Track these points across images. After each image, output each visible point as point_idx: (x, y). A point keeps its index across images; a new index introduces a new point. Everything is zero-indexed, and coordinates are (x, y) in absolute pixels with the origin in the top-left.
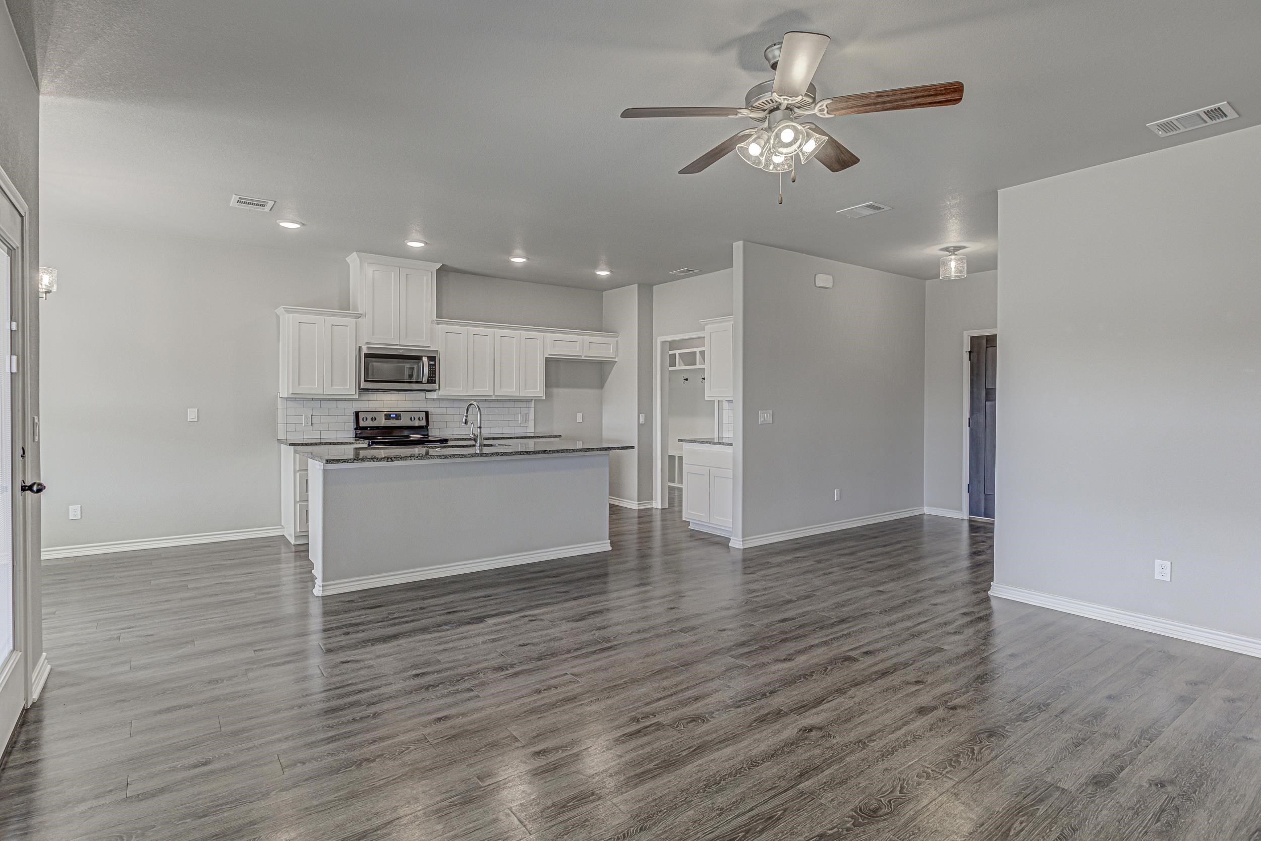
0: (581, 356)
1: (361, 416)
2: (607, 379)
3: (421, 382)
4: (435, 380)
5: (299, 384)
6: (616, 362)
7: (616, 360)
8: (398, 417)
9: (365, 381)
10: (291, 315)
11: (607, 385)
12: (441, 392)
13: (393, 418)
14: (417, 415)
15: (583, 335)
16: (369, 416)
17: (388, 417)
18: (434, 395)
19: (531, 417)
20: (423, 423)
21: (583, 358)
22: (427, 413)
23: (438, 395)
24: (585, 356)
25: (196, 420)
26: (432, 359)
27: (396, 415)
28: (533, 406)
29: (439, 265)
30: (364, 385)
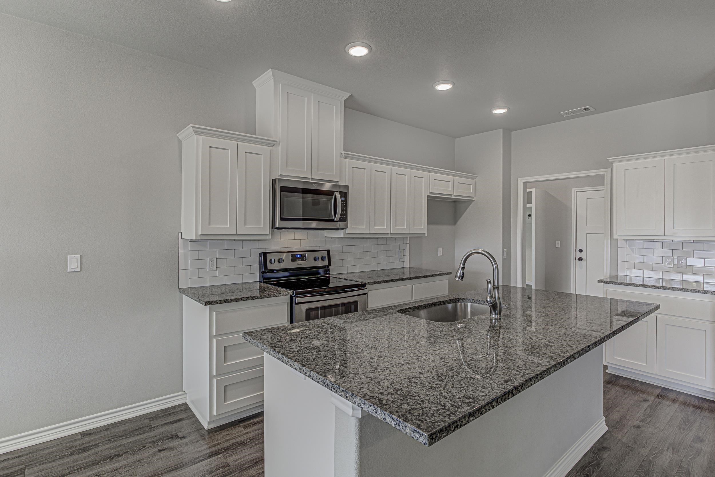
0: (451, 195)
1: (269, 257)
2: (461, 217)
3: (332, 220)
4: (346, 218)
5: (209, 224)
6: (473, 201)
7: (474, 199)
8: (303, 258)
9: (282, 219)
10: (201, 137)
11: (458, 223)
12: (348, 231)
13: (299, 258)
14: (319, 255)
15: (453, 175)
16: (276, 257)
17: (294, 258)
18: (341, 234)
19: (407, 253)
20: (325, 263)
21: (453, 197)
22: (328, 251)
23: (345, 234)
24: (455, 196)
25: (79, 269)
26: (344, 195)
27: (301, 255)
28: (408, 242)
29: (347, 95)
30: (279, 223)
